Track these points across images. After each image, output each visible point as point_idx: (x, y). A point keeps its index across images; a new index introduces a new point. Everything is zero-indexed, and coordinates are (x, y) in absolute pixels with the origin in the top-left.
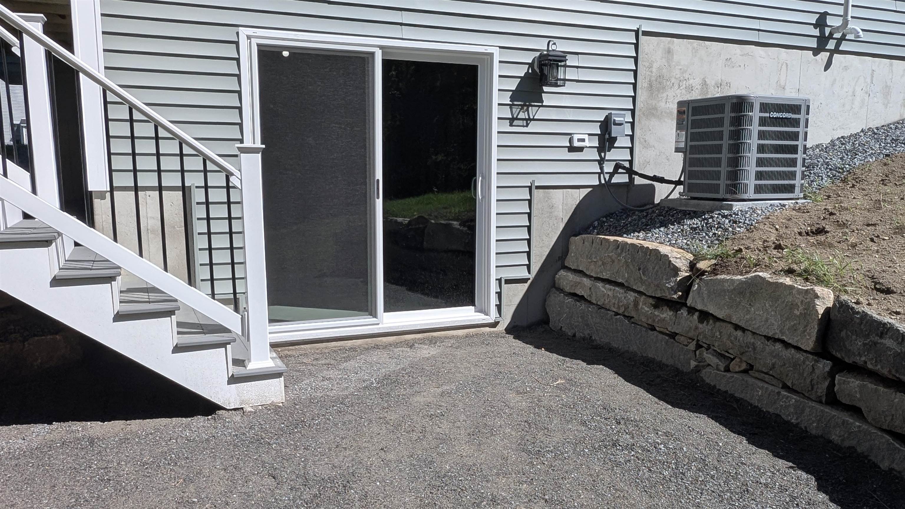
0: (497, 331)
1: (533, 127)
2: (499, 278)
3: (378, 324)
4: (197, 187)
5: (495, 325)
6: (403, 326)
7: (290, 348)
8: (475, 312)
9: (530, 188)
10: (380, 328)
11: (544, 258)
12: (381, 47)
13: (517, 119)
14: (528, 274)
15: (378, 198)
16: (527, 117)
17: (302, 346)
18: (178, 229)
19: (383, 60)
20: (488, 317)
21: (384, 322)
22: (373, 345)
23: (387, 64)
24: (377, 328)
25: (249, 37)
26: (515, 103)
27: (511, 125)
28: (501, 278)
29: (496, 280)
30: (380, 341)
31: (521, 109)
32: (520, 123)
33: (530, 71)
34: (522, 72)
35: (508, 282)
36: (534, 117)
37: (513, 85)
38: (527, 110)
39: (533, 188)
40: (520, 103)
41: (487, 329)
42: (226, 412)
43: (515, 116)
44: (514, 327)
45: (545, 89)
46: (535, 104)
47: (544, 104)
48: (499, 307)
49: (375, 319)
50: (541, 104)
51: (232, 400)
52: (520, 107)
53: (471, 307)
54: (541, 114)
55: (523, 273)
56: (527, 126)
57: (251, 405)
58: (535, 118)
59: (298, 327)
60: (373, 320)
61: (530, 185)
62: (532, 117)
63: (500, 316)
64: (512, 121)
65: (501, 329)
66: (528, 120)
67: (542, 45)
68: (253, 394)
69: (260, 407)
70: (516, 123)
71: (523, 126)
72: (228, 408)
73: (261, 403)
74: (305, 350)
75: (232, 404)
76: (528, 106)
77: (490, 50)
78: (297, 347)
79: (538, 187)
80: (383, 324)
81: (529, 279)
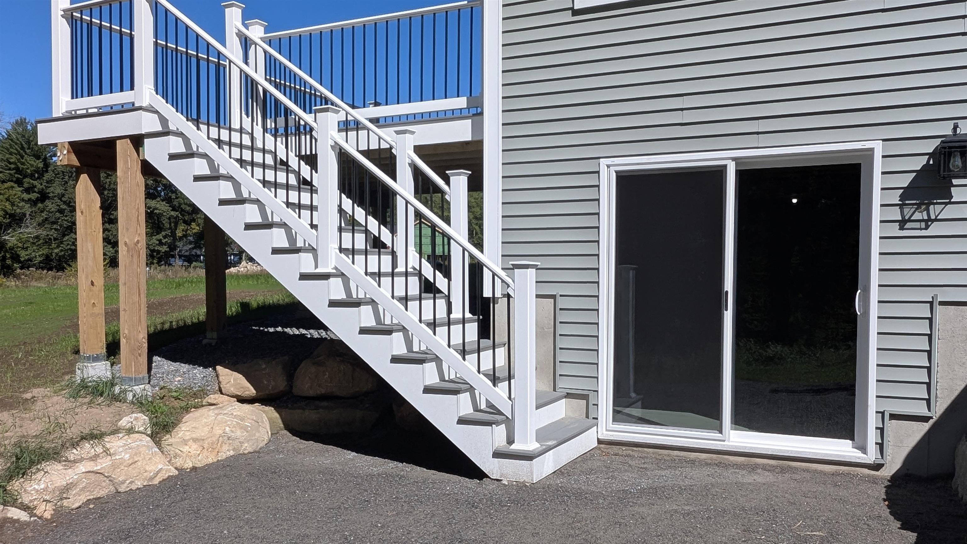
0: (879, 476)
1: (934, 229)
2: (882, 411)
3: (724, 441)
4: (561, 296)
5: (877, 467)
6: (751, 448)
7: (635, 449)
8: (853, 448)
9: (931, 303)
10: (724, 445)
11: (956, 393)
12: (734, 159)
13: (910, 220)
14: (927, 411)
15: (727, 310)
16: (926, 217)
17: (646, 449)
18: (546, 330)
19: (736, 171)
20: (865, 456)
21: (731, 440)
22: (716, 462)
23: (741, 175)
24: (721, 445)
25: (608, 166)
26: (907, 202)
27: (902, 228)
28: (884, 411)
29: (877, 412)
30: (727, 459)
31: (917, 209)
32: (917, 225)
33: (931, 162)
34: (918, 164)
35: (893, 417)
36: (936, 217)
37: (905, 181)
38: (928, 210)
39: (936, 304)
40: (914, 202)
41: (866, 471)
42: (490, 480)
43: (907, 218)
44: (907, 475)
45: (955, 182)
46: (938, 201)
47: (952, 200)
48: (881, 446)
49: (720, 435)
50: (948, 201)
51: (495, 472)
52: (916, 207)
53: (848, 441)
54: (949, 212)
55: (921, 409)
56: (927, 228)
57: (508, 479)
58: (938, 218)
59: (642, 430)
60: (717, 435)
61: (931, 300)
62: (933, 217)
63: (882, 458)
64: (902, 223)
65: (886, 475)
66: (928, 222)
67: (946, 129)
68: (510, 470)
69: (514, 483)
70: (908, 225)
71: (921, 229)
72: (492, 477)
73: (516, 479)
74: (648, 453)
75: (495, 475)
76: (928, 205)
77: (868, 145)
78: (640, 449)
79: (942, 303)
80: (729, 441)
81: (931, 418)
